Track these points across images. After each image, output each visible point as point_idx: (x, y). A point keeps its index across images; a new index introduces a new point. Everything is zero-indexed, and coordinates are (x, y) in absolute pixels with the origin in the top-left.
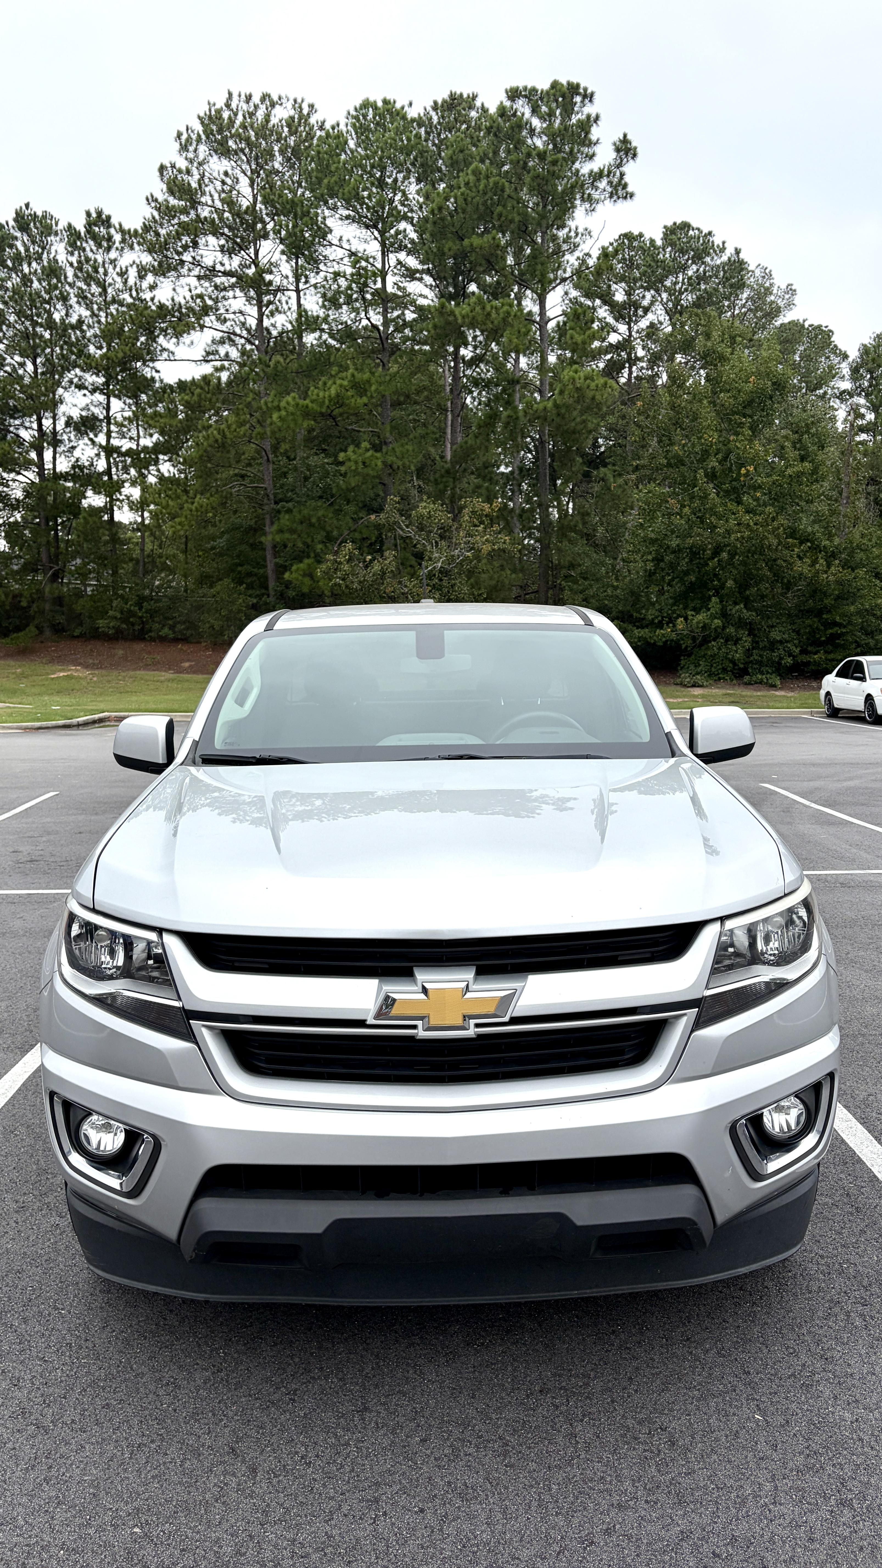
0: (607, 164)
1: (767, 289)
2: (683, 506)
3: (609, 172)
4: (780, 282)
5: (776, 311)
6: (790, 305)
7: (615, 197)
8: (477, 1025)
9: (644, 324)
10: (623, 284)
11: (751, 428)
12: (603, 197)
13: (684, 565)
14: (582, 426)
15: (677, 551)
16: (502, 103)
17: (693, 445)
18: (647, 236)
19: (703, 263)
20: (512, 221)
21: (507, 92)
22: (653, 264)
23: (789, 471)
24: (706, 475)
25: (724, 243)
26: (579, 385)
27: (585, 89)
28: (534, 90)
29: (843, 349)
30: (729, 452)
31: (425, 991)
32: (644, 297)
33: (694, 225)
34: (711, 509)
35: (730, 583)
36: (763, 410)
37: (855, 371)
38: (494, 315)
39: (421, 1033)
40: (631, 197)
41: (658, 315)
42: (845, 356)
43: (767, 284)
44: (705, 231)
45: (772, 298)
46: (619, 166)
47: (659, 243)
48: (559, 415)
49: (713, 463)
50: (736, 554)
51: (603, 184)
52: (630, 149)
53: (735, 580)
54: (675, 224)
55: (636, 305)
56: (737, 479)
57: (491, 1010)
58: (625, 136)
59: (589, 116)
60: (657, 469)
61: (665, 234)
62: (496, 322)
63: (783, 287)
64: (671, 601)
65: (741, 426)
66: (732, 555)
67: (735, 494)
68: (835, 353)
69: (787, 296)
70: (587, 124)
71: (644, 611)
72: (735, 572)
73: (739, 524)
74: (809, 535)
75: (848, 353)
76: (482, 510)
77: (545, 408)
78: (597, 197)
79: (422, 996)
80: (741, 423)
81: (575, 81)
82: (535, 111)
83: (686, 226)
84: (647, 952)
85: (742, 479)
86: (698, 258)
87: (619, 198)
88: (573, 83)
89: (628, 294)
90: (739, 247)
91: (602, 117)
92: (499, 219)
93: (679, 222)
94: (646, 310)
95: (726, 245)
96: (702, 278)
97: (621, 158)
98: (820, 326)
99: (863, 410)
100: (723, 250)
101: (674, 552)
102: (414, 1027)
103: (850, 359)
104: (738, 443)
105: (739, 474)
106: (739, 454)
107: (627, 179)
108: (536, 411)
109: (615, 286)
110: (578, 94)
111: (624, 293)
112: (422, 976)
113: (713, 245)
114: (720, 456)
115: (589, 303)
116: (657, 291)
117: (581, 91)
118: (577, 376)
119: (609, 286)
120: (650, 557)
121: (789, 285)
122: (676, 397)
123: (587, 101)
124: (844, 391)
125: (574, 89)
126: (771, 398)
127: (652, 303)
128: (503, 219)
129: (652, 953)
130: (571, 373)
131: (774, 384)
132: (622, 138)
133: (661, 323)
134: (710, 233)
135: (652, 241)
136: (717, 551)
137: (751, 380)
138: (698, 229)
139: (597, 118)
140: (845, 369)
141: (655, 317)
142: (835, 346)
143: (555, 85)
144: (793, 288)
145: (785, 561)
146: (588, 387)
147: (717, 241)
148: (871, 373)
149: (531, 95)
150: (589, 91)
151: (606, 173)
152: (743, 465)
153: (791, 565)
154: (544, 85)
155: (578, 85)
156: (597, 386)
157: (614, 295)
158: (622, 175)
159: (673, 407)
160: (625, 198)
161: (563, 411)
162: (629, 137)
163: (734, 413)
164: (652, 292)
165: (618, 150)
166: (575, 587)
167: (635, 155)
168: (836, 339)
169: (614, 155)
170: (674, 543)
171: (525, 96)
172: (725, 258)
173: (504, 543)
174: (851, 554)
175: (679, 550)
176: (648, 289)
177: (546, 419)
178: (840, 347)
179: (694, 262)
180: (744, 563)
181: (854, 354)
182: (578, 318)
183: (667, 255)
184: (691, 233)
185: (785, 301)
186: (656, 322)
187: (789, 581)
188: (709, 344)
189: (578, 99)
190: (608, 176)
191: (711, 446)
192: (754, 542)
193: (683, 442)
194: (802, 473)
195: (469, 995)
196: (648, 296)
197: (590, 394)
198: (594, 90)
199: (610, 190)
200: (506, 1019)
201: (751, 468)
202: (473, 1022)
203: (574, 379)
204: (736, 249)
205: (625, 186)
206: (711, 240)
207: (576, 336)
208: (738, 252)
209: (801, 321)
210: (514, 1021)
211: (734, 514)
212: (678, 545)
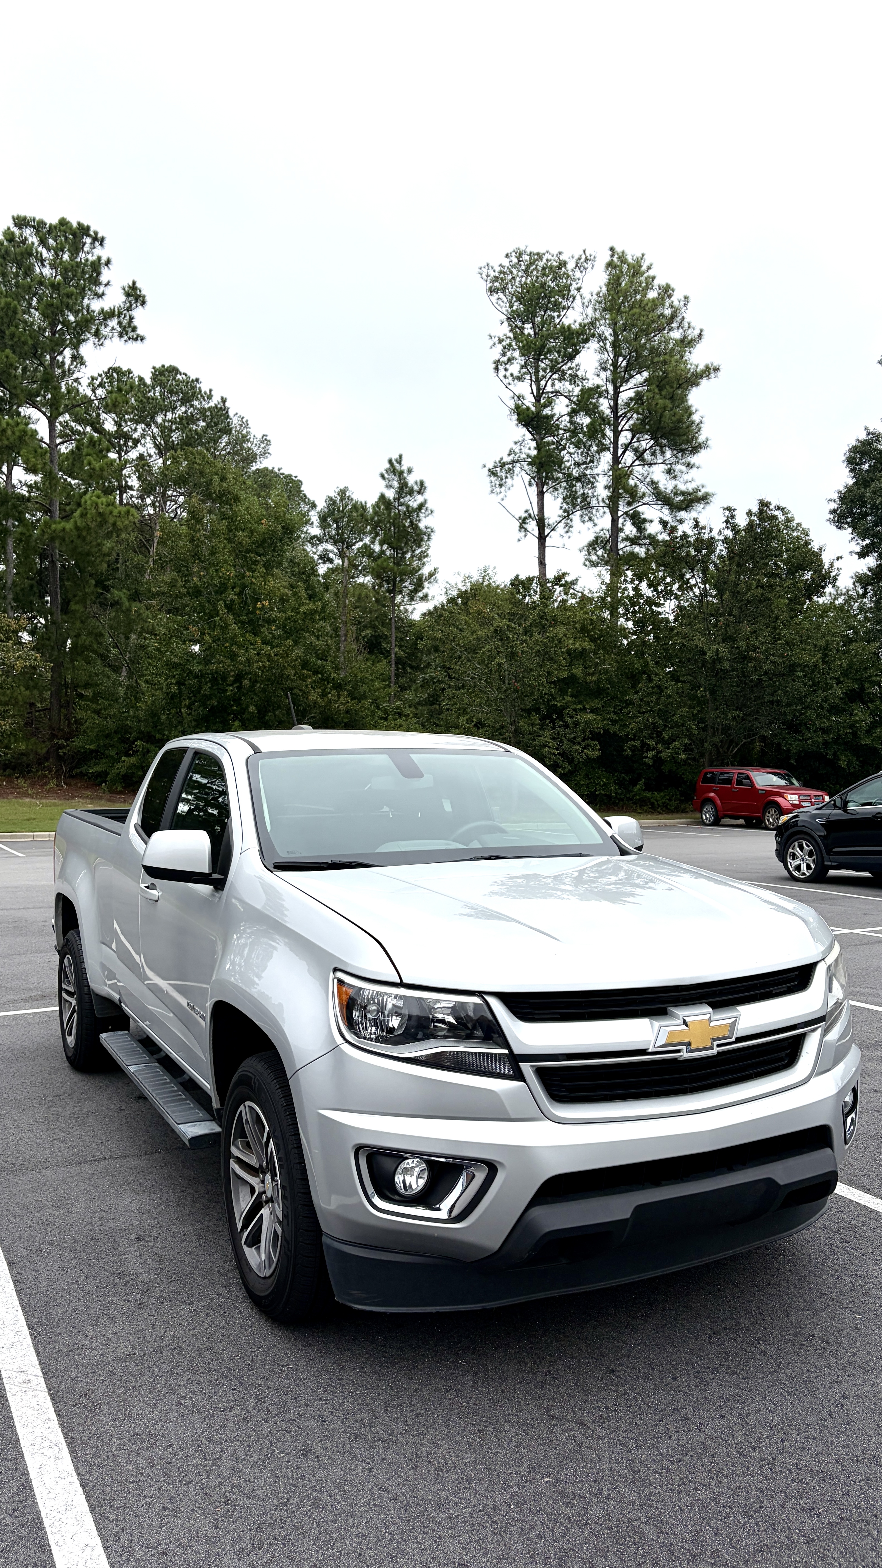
0: (117, 305)
1: (244, 436)
2: (203, 634)
3: (120, 314)
4: (256, 431)
5: (252, 458)
6: (265, 453)
7: (126, 338)
8: (718, 1046)
9: (133, 455)
10: (113, 415)
11: (264, 566)
12: (111, 334)
13: (206, 689)
14: (96, 550)
15: (200, 676)
16: (9, 229)
17: (212, 578)
18: (136, 373)
19: (192, 406)
20: (25, 343)
21: (13, 218)
22: (144, 400)
23: (302, 609)
24: (226, 606)
25: (211, 391)
26: (101, 511)
27: (96, 233)
28: (42, 223)
29: (312, 499)
30: (244, 587)
31: (685, 1023)
32: (136, 429)
33: (182, 371)
34: (232, 638)
35: (252, 709)
36: (274, 550)
37: (323, 519)
38: (9, 432)
39: (685, 1055)
40: (142, 340)
41: (147, 447)
42: (314, 506)
43: (244, 432)
44: (193, 377)
45: (249, 445)
46: (129, 309)
47: (148, 381)
48: (79, 537)
49: (232, 596)
50: (256, 681)
51: (113, 323)
52: (140, 296)
53: (256, 706)
54: (163, 366)
55: (127, 437)
56: (253, 613)
57: (726, 1033)
58: (134, 283)
59: (99, 258)
60: (177, 597)
61: (154, 374)
62: (12, 440)
63: (259, 436)
64: (194, 723)
65: (256, 563)
66: (254, 682)
67: (253, 625)
68: (305, 502)
69: (263, 445)
70: (96, 266)
71: (166, 733)
72: (256, 698)
73: (258, 654)
74: (319, 667)
75: (316, 503)
76: (8, 626)
77: (64, 529)
78: (104, 333)
79: (684, 1027)
80: (256, 561)
81: (85, 223)
82: (43, 242)
83: (174, 370)
84: (784, 987)
85: (258, 612)
86: (186, 400)
87: (129, 338)
88: (83, 225)
89: (118, 424)
90: (225, 397)
91: (113, 261)
92: (12, 339)
93: (167, 365)
94: (136, 442)
95: (213, 393)
96: (191, 419)
97: (130, 302)
98: (290, 476)
99: (331, 555)
100: (210, 397)
101: (196, 677)
102: (679, 1051)
103: (319, 509)
104: (254, 578)
105: (255, 608)
106: (254, 589)
107: (136, 322)
108: (55, 531)
109: (104, 415)
110: (88, 235)
111: (113, 423)
112: (682, 1012)
113: (200, 391)
114: (237, 590)
115: (79, 428)
116: (148, 425)
117: (92, 233)
118: (99, 501)
119: (98, 415)
120: (174, 681)
121: (264, 436)
122: (194, 531)
123: (97, 244)
124: (315, 537)
125: (84, 230)
126: (281, 540)
127: (143, 436)
128: (16, 339)
129: (788, 987)
130: (94, 498)
131: (283, 527)
132: (131, 284)
133: (150, 456)
134: (197, 380)
135: (141, 379)
136: (239, 677)
137: (263, 522)
138: (186, 375)
139: (108, 262)
140: (314, 517)
141: (145, 449)
142: (305, 495)
143: (63, 222)
144: (268, 438)
145: (301, 690)
146: (111, 513)
147: (204, 387)
148: (337, 523)
149: (39, 226)
150: (100, 236)
151: (116, 313)
152: (258, 600)
153: (306, 694)
154: (52, 219)
155: (88, 228)
156: (120, 513)
157: (104, 423)
158: (131, 318)
159: (192, 540)
160: (136, 339)
161: (84, 533)
162: (138, 285)
163: (248, 551)
164: (143, 426)
165: (128, 295)
166: (94, 706)
167: (143, 303)
168: (305, 489)
169: (124, 298)
170: (197, 668)
171: (34, 227)
172: (212, 404)
173: (35, 660)
174: (355, 687)
175: (202, 675)
176: (137, 422)
177: (64, 540)
178: (308, 496)
179: (182, 404)
180: (264, 691)
181: (321, 505)
182: (94, 446)
183: (157, 394)
184: (179, 376)
185: (260, 449)
186: (145, 454)
187: (305, 709)
188: (225, 485)
189: (88, 240)
190: (119, 317)
191: (229, 579)
192: (274, 671)
193: (202, 573)
194: (316, 612)
195: (712, 1024)
196: (140, 430)
197: (111, 520)
198: (105, 236)
199: (119, 329)
200: (733, 1039)
201: (267, 603)
202: (715, 1043)
203: (97, 504)
204: (222, 398)
205: (134, 329)
206: (198, 386)
207: (94, 462)
208: (224, 400)
209: (276, 470)
210: (739, 1040)
211: (252, 644)
212: (200, 671)
